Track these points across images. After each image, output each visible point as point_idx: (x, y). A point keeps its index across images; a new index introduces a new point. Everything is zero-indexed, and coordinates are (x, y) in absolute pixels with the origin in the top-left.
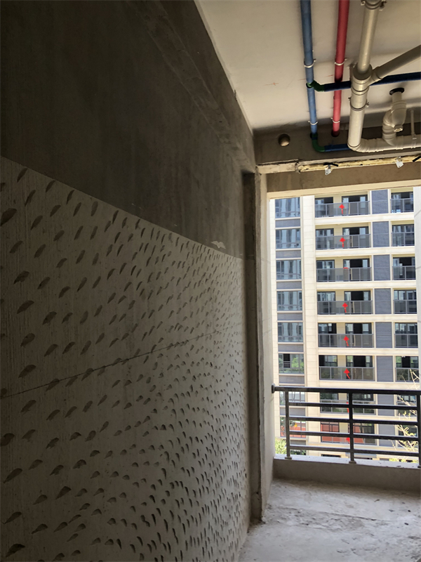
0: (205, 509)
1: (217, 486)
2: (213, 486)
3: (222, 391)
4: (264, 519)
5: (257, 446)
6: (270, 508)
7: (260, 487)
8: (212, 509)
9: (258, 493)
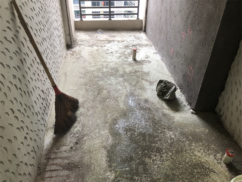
0: (44, 39)
1: (49, 29)
2: (46, 29)
4: (73, 46)
8: (48, 40)
9: (69, 35)
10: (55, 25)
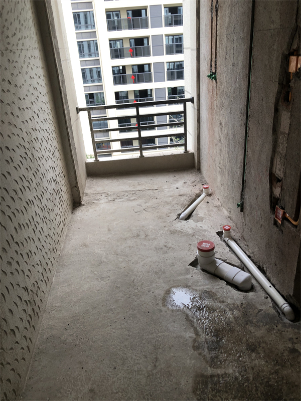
0: (29, 202)
1: (38, 185)
2: (34, 185)
3: (27, 108)
4: (83, 203)
5: (70, 154)
6: (87, 195)
7: (77, 182)
8: (36, 202)
9: (76, 186)
10: (51, 175)
